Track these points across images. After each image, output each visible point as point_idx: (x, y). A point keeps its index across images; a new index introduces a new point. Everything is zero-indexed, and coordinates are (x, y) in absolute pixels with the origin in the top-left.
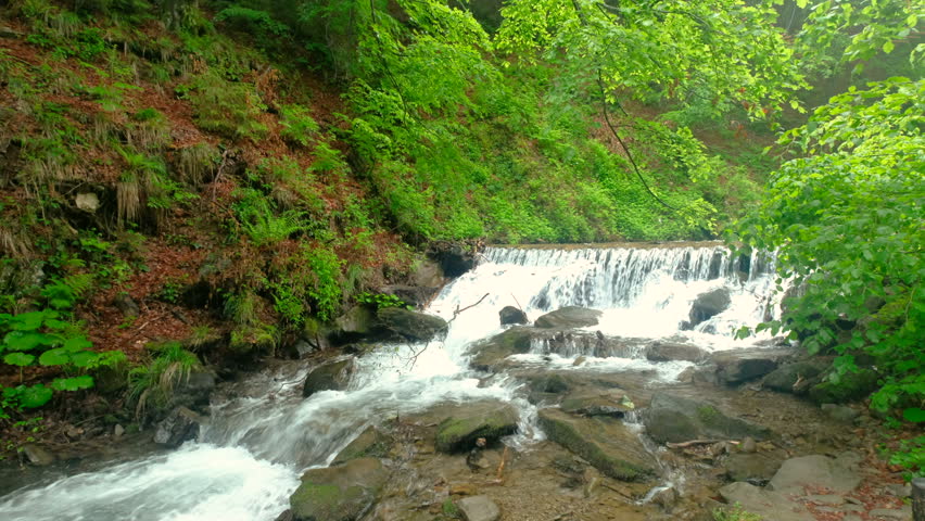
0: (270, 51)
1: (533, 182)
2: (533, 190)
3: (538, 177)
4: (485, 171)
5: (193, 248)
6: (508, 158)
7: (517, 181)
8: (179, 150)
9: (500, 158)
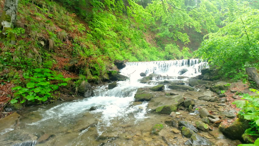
0: (67, 8)
1: (130, 48)
2: (131, 50)
3: (131, 47)
4: (119, 45)
5: (65, 58)
6: (124, 42)
7: (126, 48)
8: (58, 32)
9: (121, 42)
